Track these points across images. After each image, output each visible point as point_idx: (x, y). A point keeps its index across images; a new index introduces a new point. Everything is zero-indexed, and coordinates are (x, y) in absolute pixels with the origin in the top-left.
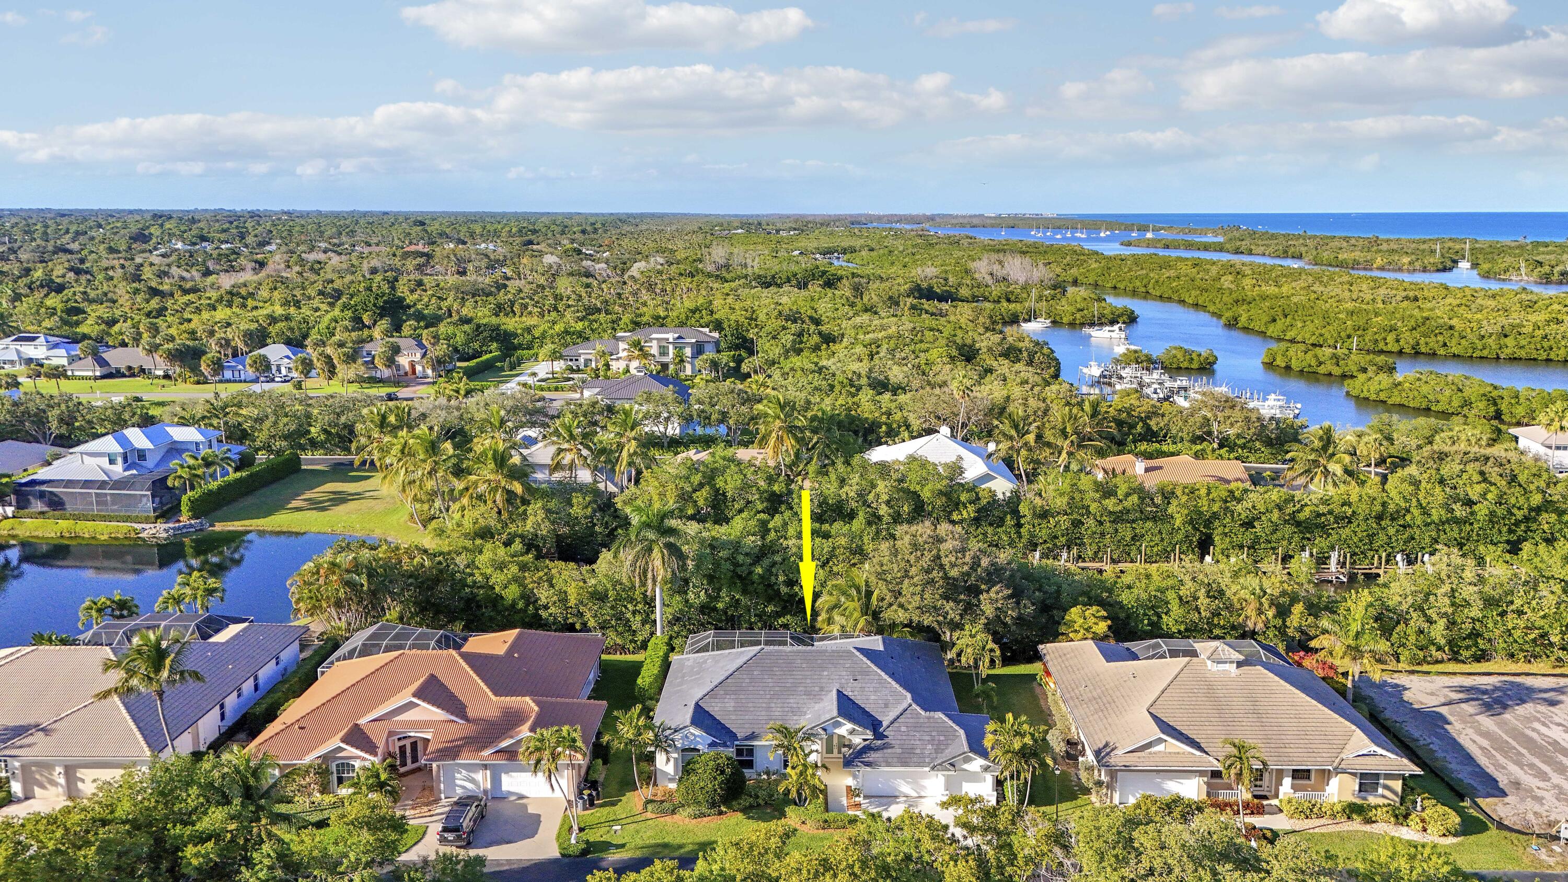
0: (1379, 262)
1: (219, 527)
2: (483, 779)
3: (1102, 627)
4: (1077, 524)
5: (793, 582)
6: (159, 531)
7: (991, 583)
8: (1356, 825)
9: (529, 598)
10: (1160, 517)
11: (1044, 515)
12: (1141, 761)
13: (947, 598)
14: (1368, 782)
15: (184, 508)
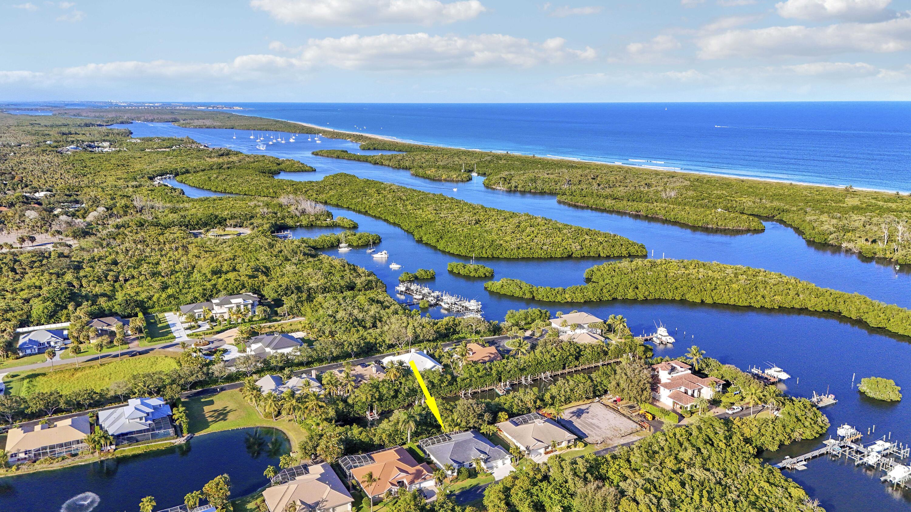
0: (444, 177)
1: (197, 435)
2: (418, 486)
3: (507, 417)
4: (471, 380)
5: (436, 421)
6: (180, 441)
7: (485, 413)
8: (569, 450)
9: (371, 440)
10: (490, 375)
11: (463, 380)
12: (535, 448)
13: (478, 419)
14: (569, 441)
15: (185, 431)
